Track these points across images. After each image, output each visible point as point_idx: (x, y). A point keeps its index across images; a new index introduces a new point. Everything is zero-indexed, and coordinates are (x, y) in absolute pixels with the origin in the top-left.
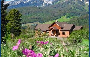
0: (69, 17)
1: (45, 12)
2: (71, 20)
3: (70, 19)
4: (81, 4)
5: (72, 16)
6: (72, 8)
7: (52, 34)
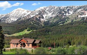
0: (30, 30)
1: (12, 27)
2: (30, 33)
3: (30, 31)
4: (38, 21)
5: (32, 29)
6: (31, 24)
7: (21, 46)
